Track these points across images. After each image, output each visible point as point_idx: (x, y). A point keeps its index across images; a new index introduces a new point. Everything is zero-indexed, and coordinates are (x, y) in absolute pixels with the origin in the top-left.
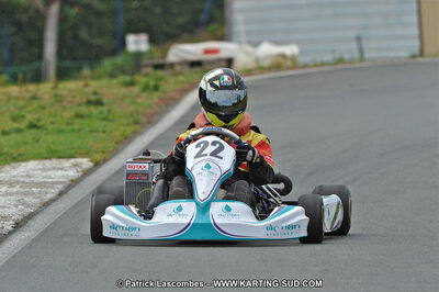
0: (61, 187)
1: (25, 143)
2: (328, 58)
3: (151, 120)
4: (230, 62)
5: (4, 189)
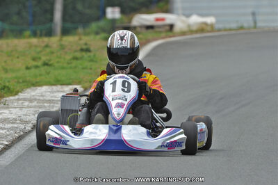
1: (41, 75)
2: (234, 25)
4: (171, 26)
5: (26, 104)
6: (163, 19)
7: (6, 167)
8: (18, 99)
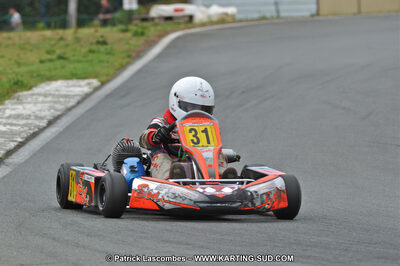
0: (79, 98)
1: (56, 69)
2: (256, 16)
3: (139, 55)
4: (191, 18)
5: (41, 99)
6: (182, 10)
7: (20, 165)
8: (33, 95)
